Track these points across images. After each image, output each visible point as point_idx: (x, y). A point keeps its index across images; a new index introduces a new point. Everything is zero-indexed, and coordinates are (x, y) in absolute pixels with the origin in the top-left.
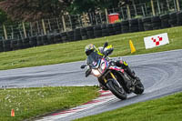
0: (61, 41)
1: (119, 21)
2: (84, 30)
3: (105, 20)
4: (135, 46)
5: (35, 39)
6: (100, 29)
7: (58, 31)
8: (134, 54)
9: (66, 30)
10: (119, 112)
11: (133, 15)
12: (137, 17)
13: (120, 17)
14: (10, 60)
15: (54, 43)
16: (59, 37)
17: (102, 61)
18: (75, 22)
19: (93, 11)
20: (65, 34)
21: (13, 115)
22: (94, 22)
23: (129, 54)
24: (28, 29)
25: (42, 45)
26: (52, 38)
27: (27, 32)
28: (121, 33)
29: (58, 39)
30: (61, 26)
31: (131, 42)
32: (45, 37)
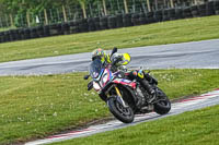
0: (191, 16)
5: (160, 13)
7: (188, 5)
9: (197, 3)
14: (130, 37)
15: (183, 18)
16: (189, 11)
20: (196, 8)
25: (167, 20)
26: (181, 11)
27: (151, 5)
29: (188, 14)
32: (173, 11)
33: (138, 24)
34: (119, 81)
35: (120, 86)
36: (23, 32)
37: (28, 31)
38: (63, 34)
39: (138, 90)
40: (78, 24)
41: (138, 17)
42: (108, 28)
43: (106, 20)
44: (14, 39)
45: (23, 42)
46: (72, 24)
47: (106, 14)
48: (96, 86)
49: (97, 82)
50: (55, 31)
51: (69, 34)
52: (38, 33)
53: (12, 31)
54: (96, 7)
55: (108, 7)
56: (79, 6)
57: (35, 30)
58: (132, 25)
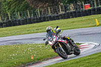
0: (59, 19)
1: (90, 8)
2: (71, 13)
3: (82, 8)
4: (99, 22)
5: (44, 18)
6: (79, 12)
7: (57, 14)
8: (98, 26)
9: (61, 13)
10: (90, 57)
11: (97, 5)
12: (100, 6)
13: (91, 6)
15: (55, 20)
16: (58, 16)
17: (54, 36)
18: (66, 9)
19: (76, 2)
20: (61, 15)
21: (32, 58)
22: (77, 9)
23: (95, 26)
24: (41, 12)
26: (54, 17)
27: (40, 14)
28: (91, 15)
29: (57, 18)
30: (59, 11)
31: (96, 19)
32: (50, 17)
33: (34, 22)
39: (68, 45)
40: (6, 23)
41: (34, 19)
42: (20, 25)
43: (19, 21)
46: (4, 23)
47: (19, 18)
51: (2, 27)
54: (15, 15)
55: (21, 15)
56: (7, 15)
58: (32, 23)
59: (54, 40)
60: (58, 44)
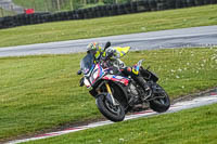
34: (110, 77)
35: (111, 82)
36: (110, 9)
37: (116, 8)
38: (150, 10)
39: (132, 87)
44: (102, 16)
45: (111, 18)
48: (86, 82)
49: (88, 78)
50: (142, 8)
51: (156, 11)
52: (126, 9)
53: (100, 7)
57: (122, 7)
59: (95, 76)
60: (104, 85)
